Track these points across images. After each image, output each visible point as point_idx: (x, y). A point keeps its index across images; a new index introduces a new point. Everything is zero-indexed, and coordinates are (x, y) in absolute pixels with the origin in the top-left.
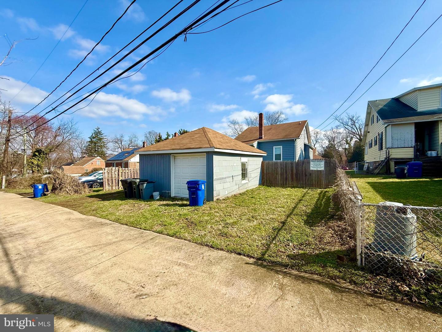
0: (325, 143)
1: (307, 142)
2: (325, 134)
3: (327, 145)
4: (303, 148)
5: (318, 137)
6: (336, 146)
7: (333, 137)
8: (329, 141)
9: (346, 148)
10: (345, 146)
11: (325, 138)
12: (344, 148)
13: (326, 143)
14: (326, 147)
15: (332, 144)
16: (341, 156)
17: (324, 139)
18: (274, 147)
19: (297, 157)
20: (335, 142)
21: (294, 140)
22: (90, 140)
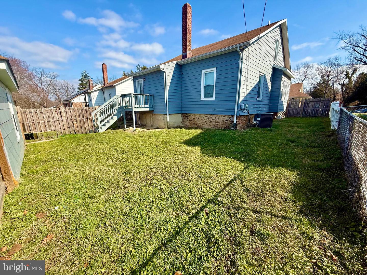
0: (316, 78)
1: (280, 64)
2: (318, 68)
3: (318, 82)
4: (270, 76)
5: (308, 71)
6: (330, 82)
7: (329, 70)
8: (322, 77)
9: (343, 84)
10: (344, 81)
11: (318, 72)
12: (341, 84)
13: (318, 79)
14: (317, 83)
15: (325, 80)
16: (334, 94)
17: (316, 74)
18: (203, 71)
19: (241, 94)
20: (330, 77)
21: (238, 49)
22: (81, 83)
